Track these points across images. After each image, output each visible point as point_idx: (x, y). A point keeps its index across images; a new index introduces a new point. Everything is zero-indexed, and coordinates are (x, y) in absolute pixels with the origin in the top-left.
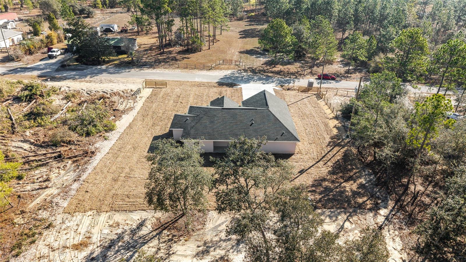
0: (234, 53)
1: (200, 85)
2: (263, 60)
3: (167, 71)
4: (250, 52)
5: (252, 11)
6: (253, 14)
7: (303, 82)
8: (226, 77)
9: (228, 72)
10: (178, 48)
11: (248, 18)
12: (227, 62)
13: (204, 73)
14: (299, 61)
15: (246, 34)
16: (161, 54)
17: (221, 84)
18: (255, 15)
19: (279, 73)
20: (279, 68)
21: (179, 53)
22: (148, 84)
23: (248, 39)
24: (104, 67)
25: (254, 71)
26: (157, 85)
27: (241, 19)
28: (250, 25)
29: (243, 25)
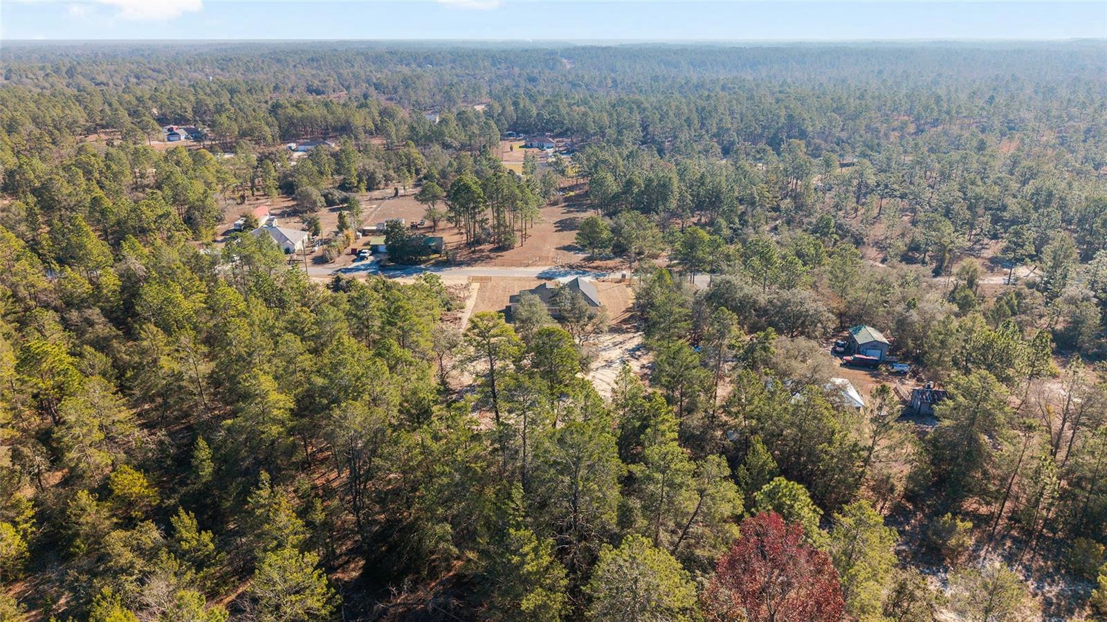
0: (549, 249)
1: (520, 279)
2: (581, 256)
3: (485, 269)
4: (568, 248)
5: (571, 188)
6: (572, 194)
7: (618, 275)
8: (544, 273)
9: (546, 269)
10: (487, 247)
11: (566, 200)
12: (543, 259)
13: (522, 269)
14: (620, 256)
15: (563, 226)
16: (473, 252)
17: (539, 278)
18: (576, 196)
19: (596, 268)
20: (597, 263)
21: (491, 251)
22: (475, 279)
23: (565, 232)
24: (423, 266)
25: (571, 267)
26: (483, 280)
27: (555, 204)
28: (568, 212)
29: (559, 213)
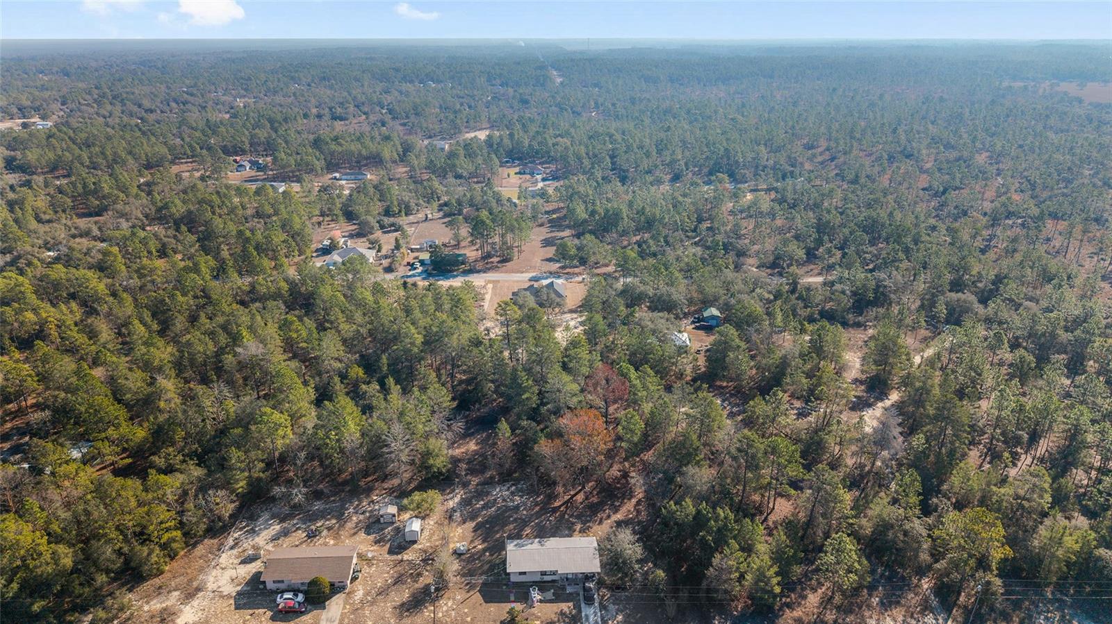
0: (537, 261)
1: (518, 281)
2: (558, 265)
3: (495, 275)
4: (549, 260)
5: (554, 211)
6: (554, 216)
7: (580, 279)
8: (533, 277)
9: (534, 274)
10: (495, 259)
11: (550, 221)
12: (533, 268)
13: (519, 275)
14: (584, 265)
15: (547, 243)
16: (487, 263)
17: (530, 280)
18: (558, 217)
19: (567, 273)
20: (568, 270)
21: (498, 262)
22: (490, 282)
23: (548, 248)
24: (455, 273)
25: (551, 273)
26: (494, 282)
27: (541, 225)
28: (551, 232)
29: (544, 233)
